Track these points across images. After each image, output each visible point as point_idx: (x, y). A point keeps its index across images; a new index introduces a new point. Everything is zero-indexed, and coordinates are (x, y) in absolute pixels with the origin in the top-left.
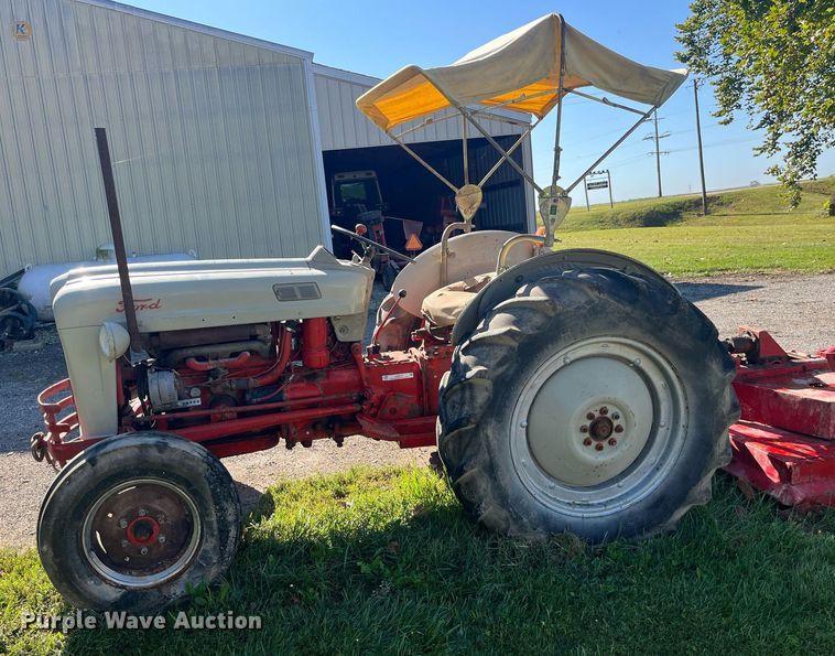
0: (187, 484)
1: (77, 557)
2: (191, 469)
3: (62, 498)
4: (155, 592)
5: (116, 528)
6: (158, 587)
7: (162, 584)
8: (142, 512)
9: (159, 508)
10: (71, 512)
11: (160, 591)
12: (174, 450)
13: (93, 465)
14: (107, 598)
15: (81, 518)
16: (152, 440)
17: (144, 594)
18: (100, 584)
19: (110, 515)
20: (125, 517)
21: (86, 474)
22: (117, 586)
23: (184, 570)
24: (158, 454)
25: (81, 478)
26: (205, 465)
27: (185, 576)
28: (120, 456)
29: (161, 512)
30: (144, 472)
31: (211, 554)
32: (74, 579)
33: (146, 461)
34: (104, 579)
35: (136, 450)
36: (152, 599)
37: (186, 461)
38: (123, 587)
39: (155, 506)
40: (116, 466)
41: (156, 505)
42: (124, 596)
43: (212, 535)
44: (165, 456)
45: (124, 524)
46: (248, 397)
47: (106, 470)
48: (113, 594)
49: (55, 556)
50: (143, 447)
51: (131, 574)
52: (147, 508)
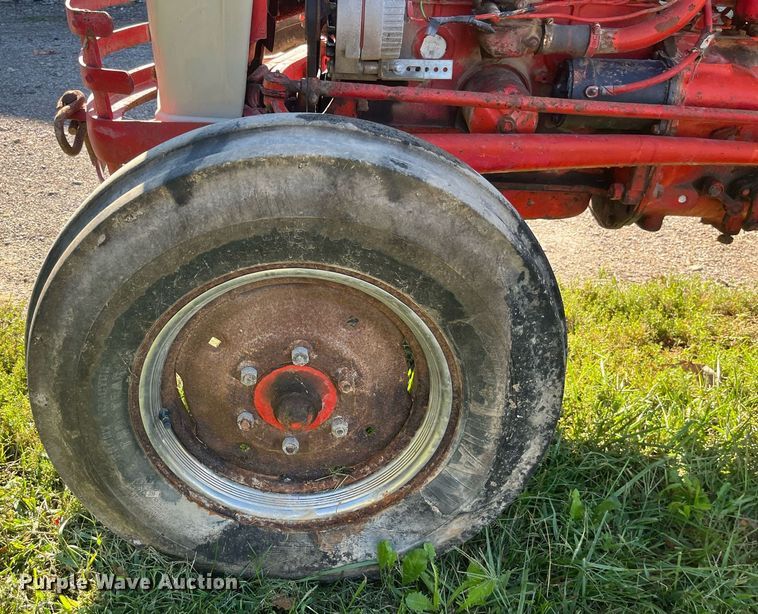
0: (450, 309)
1: (125, 434)
2: (474, 267)
3: (86, 282)
4: (302, 537)
5: (227, 378)
6: (312, 529)
7: (321, 525)
8: (301, 356)
9: (347, 352)
10: (110, 325)
11: (313, 537)
12: (435, 195)
13: (181, 200)
14: (189, 533)
15: (138, 342)
16: (371, 152)
17: (276, 539)
18: (175, 501)
19: (214, 342)
20: (256, 357)
21: (156, 223)
22: (215, 509)
23: (380, 507)
24: (383, 201)
25: (143, 235)
26: (517, 264)
27: (379, 520)
28: (266, 188)
29: (351, 364)
30: (330, 251)
31: (460, 492)
32: (113, 482)
33: (345, 220)
34: (185, 490)
35: (319, 174)
36: (294, 553)
37: (464, 239)
38: (227, 513)
39: (338, 344)
40: (248, 217)
41: (340, 341)
42: (229, 534)
43: (478, 450)
44: (407, 214)
45: (249, 375)
46: (577, 77)
47: (218, 221)
48: (204, 527)
49: (68, 423)
50: (343, 168)
51: (248, 483)
52: (316, 346)
